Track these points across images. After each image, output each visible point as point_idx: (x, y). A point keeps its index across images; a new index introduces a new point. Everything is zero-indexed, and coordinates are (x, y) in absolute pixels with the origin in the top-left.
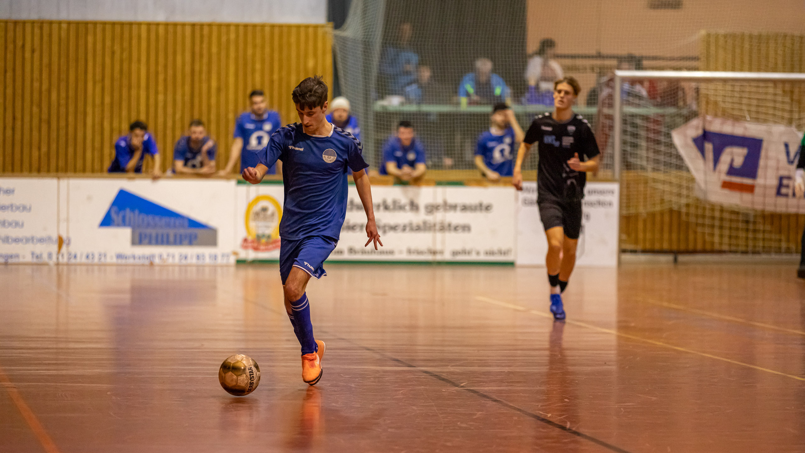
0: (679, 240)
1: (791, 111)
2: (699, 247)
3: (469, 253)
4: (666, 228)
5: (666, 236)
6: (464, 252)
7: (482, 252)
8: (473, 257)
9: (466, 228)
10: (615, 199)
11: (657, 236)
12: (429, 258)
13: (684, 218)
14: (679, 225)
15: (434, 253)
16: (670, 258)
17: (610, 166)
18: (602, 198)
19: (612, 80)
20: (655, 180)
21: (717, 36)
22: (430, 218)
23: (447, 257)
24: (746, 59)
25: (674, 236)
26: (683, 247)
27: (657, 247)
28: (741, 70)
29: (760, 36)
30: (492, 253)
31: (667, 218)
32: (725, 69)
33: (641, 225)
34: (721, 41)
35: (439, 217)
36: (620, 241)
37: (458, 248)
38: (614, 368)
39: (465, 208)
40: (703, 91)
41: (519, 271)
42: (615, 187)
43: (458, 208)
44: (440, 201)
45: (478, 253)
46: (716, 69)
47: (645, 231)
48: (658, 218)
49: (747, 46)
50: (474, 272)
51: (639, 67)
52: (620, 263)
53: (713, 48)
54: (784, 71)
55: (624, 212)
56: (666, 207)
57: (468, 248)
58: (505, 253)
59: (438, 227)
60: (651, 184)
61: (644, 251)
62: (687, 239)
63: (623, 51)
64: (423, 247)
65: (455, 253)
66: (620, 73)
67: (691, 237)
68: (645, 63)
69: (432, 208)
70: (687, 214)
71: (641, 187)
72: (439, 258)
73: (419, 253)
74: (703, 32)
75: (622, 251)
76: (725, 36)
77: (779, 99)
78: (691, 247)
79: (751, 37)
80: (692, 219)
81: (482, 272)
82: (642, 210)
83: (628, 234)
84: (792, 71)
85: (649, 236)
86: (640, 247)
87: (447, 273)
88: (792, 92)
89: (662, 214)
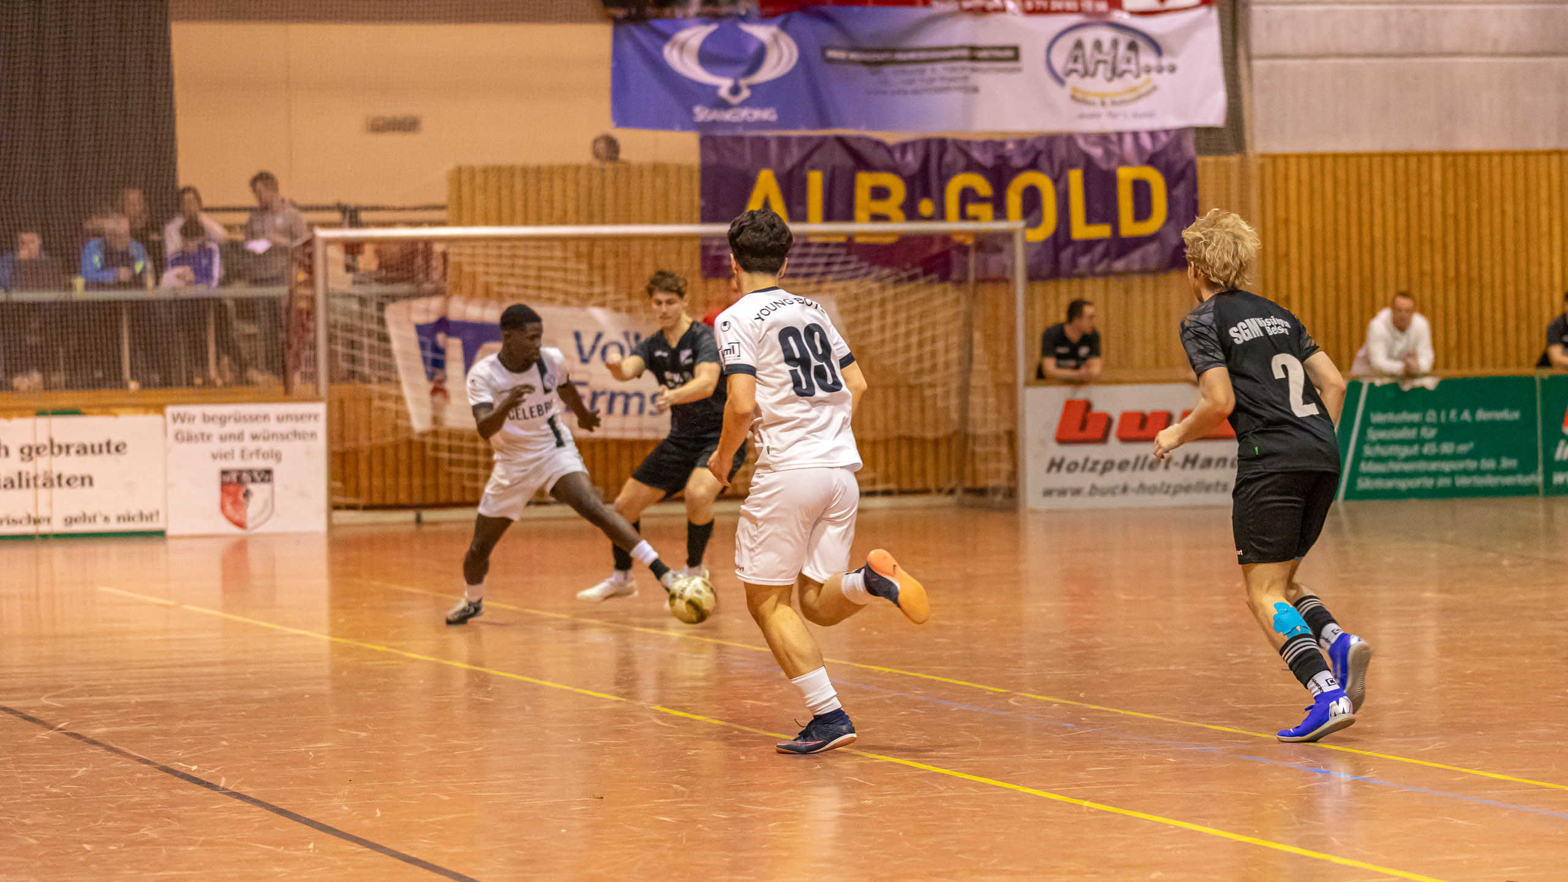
0: (424, 487)
1: (591, 284)
2: (456, 498)
3: (93, 519)
4: (403, 469)
5: (403, 482)
6: (84, 518)
7: (113, 519)
8: (99, 526)
9: (87, 481)
10: (320, 428)
11: (390, 481)
12: (30, 529)
13: (430, 453)
14: (423, 463)
15: (37, 521)
16: (410, 516)
17: (312, 377)
18: (300, 426)
19: (309, 243)
20: (383, 397)
21: (472, 171)
22: (28, 468)
23: (58, 527)
24: (519, 206)
25: (416, 482)
26: (431, 498)
27: (390, 500)
28: (512, 223)
29: (538, 170)
30: (130, 519)
31: (403, 455)
32: (487, 222)
33: (363, 466)
34: (479, 179)
35: (42, 464)
36: (332, 491)
37: (75, 512)
38: (326, 688)
39: (83, 450)
40: (452, 259)
41: (171, 543)
42: (320, 409)
43: (73, 451)
44: (43, 440)
45: (106, 519)
46: (473, 223)
47: (370, 477)
48: (390, 453)
49: (519, 186)
50: (100, 549)
51: (355, 223)
52: (331, 526)
53: (466, 189)
54: (578, 223)
55: (337, 448)
56: (402, 436)
57: (89, 513)
58: (150, 518)
59: (40, 482)
60: (377, 403)
61: (370, 507)
62: (436, 487)
63: (330, 200)
64: (19, 514)
65: (69, 521)
66: (322, 233)
67: (443, 480)
68: (364, 216)
69: (30, 452)
70: (436, 447)
71: (362, 408)
72: (44, 528)
73: (15, 522)
74: (451, 166)
75: (335, 507)
76: (485, 171)
77: (571, 265)
78: (443, 498)
79: (525, 170)
80: (444, 455)
81: (114, 549)
82: (364, 442)
83: (344, 481)
84: (590, 222)
85: (377, 482)
86: (362, 501)
87: (58, 553)
88: (590, 255)
89: (396, 447)
